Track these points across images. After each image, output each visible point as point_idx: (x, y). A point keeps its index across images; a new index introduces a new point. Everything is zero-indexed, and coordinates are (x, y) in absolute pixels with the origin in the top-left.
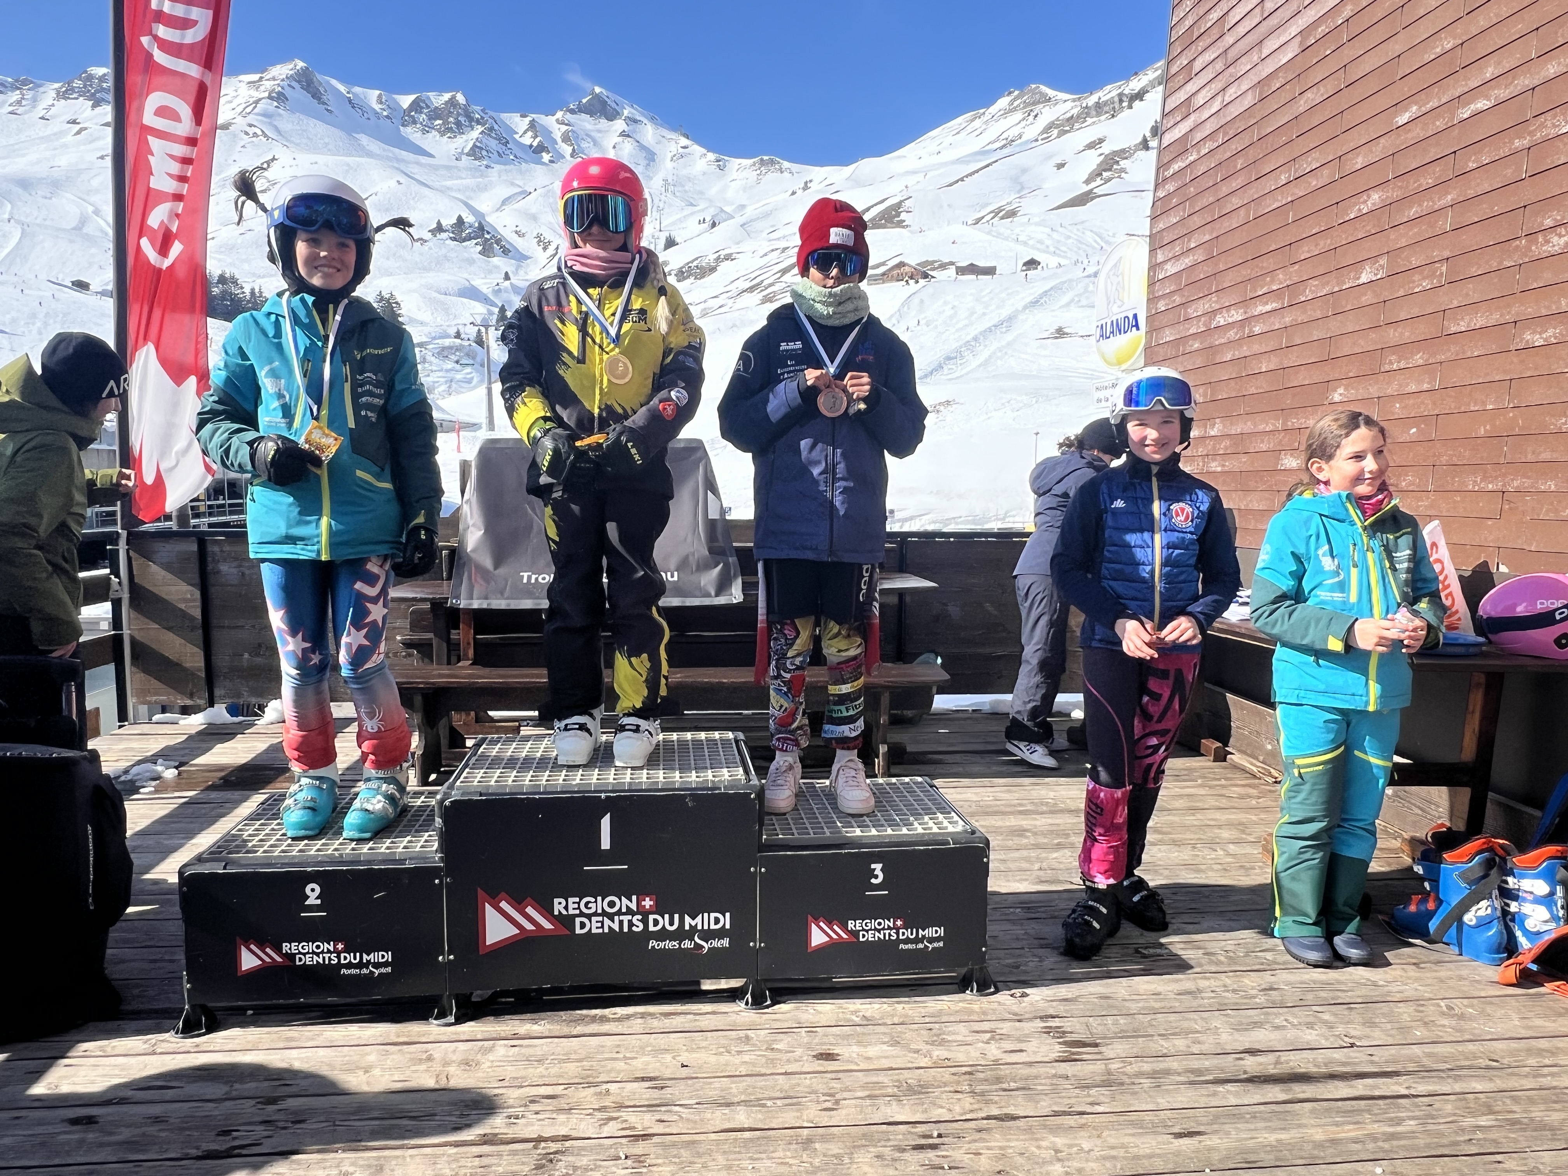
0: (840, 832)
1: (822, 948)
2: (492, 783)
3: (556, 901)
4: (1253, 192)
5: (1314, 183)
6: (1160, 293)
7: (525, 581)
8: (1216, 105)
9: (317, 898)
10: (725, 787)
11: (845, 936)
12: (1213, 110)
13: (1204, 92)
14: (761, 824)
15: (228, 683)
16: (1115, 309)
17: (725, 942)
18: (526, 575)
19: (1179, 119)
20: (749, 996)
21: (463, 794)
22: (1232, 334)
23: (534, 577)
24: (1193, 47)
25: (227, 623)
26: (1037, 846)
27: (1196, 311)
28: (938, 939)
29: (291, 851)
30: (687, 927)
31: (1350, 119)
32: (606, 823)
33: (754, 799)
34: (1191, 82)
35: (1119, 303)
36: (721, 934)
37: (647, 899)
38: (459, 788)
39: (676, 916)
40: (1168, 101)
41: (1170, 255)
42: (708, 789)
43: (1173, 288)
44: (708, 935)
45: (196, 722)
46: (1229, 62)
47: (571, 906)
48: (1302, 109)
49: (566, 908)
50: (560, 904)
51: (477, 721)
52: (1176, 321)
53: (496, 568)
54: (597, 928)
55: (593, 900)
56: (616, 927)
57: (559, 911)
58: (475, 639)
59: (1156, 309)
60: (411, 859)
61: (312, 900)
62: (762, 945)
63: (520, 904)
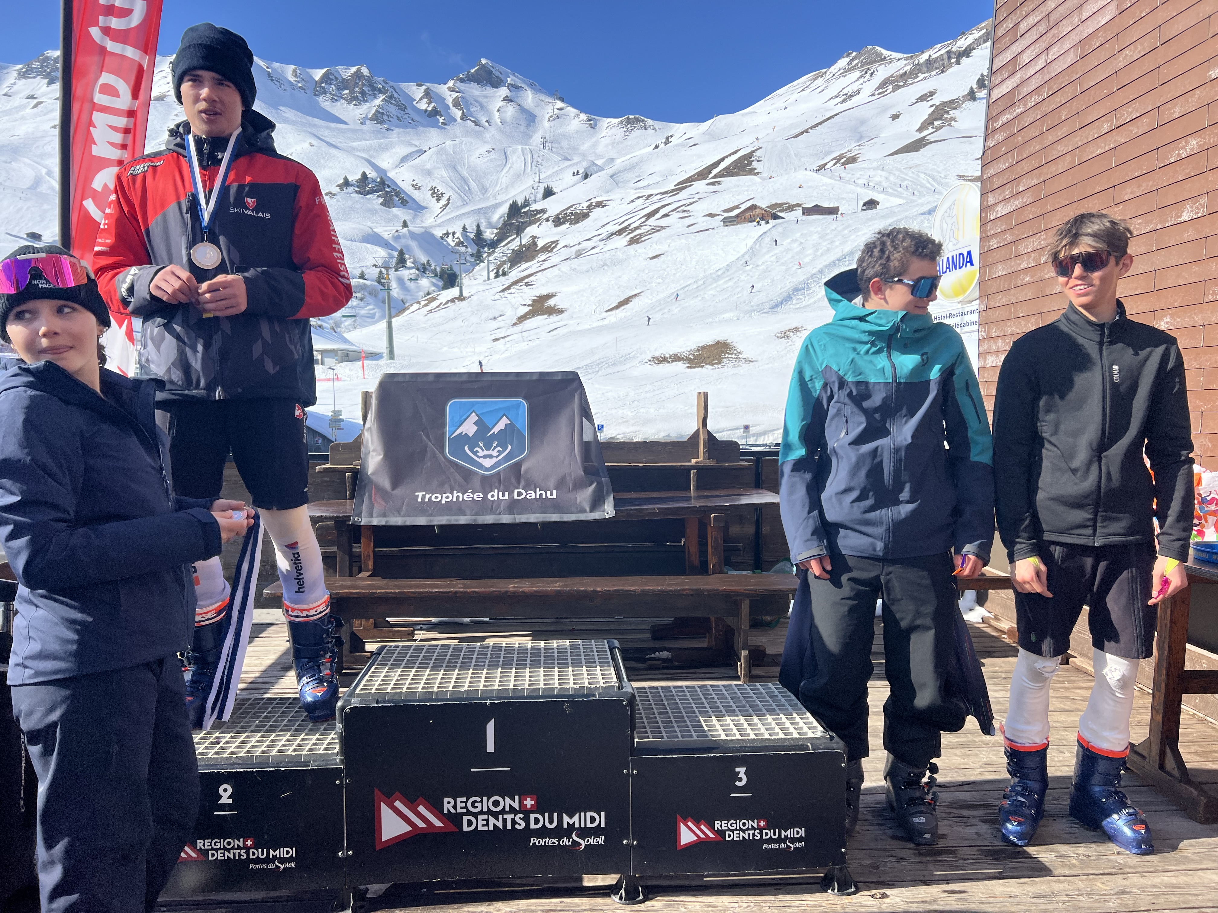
0: (706, 736)
1: (691, 846)
2: (389, 691)
3: (446, 800)
4: (1078, 140)
5: (1135, 130)
6: (992, 232)
7: (420, 500)
8: (1040, 64)
9: (229, 798)
10: (600, 694)
11: (712, 836)
12: (1038, 67)
13: (1029, 51)
14: (633, 729)
16: (951, 247)
17: (601, 840)
18: (420, 494)
19: (1006, 76)
20: (623, 891)
21: (362, 701)
23: (427, 496)
24: (1018, 11)
27: (1026, 247)
28: (799, 840)
29: (208, 754)
30: (565, 826)
31: (1167, 73)
32: (490, 728)
33: (626, 706)
34: (1017, 44)
35: (955, 242)
36: (597, 831)
37: (529, 799)
38: (358, 696)
39: (555, 815)
40: (996, 61)
41: (1001, 198)
42: (584, 696)
43: (1004, 227)
44: (584, 833)
46: (1051, 24)
47: (459, 805)
48: (1121, 65)
49: (455, 807)
50: (449, 803)
51: (375, 627)
52: (1008, 257)
53: (393, 489)
54: (483, 825)
55: (479, 799)
56: (500, 825)
57: (448, 810)
58: (374, 552)
59: (989, 246)
60: (314, 761)
61: (225, 799)
62: (635, 842)
63: (412, 803)
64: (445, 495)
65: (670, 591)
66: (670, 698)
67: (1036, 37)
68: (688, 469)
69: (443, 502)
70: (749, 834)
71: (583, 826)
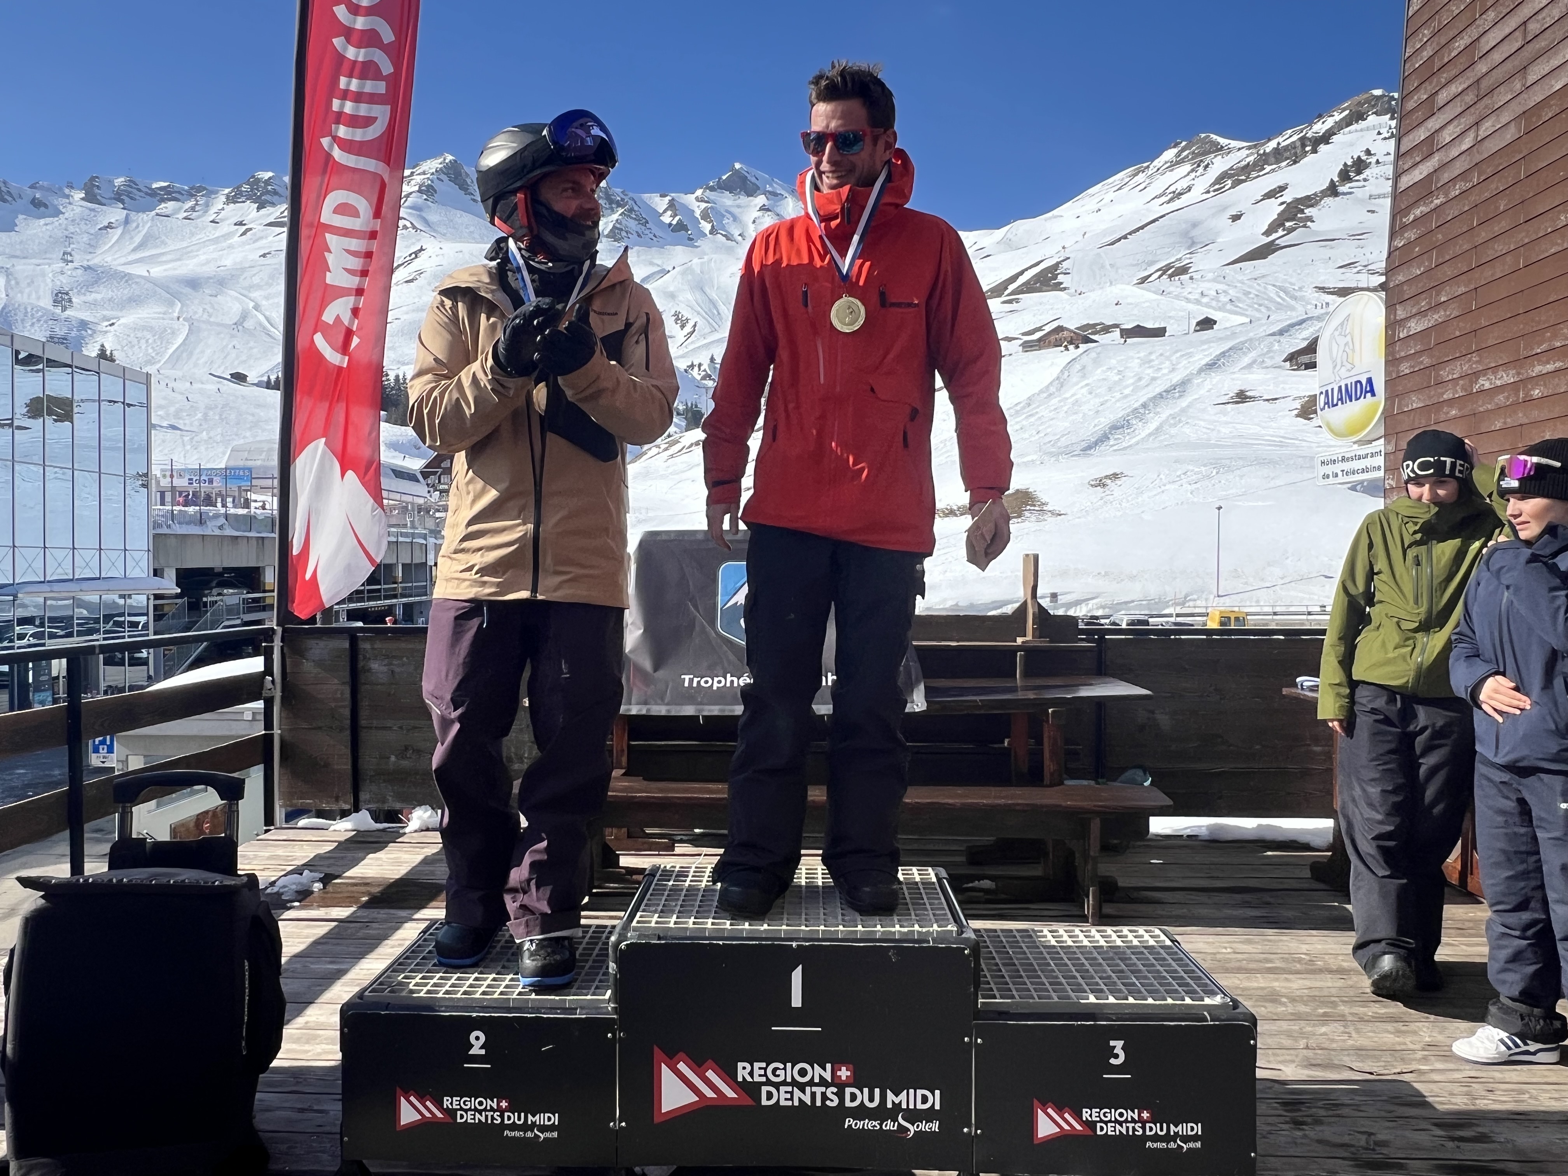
0: (1070, 998)
1: (1051, 1141)
2: (672, 925)
3: (740, 1065)
4: (1523, 236)
6: (1403, 354)
7: (686, 685)
8: (1468, 142)
9: (481, 1048)
10: (934, 940)
11: (1079, 1127)
12: (1464, 147)
13: (1451, 128)
14: (976, 986)
15: (374, 787)
16: (1343, 372)
17: (935, 1126)
18: (687, 678)
19: (1418, 159)
21: (639, 937)
22: (1501, 399)
23: (696, 680)
24: (1435, 79)
25: (375, 723)
26: (1298, 1017)
27: (1451, 373)
28: (1195, 1138)
29: (456, 992)
30: (889, 1105)
32: (797, 976)
33: (969, 955)
34: (1434, 118)
35: (1349, 366)
36: (929, 1115)
37: (844, 1069)
38: (635, 929)
39: (877, 1091)
40: (1405, 141)
41: (1414, 311)
42: (915, 942)
43: (1418, 348)
44: (914, 1116)
45: (343, 828)
46: (1482, 93)
47: (757, 1072)
49: (751, 1074)
50: (744, 1068)
51: (629, 836)
52: (1425, 385)
53: (655, 670)
54: (786, 1099)
55: (781, 1066)
56: (807, 1100)
57: (744, 1078)
58: (629, 746)
59: (1398, 372)
60: (582, 1008)
61: (476, 1050)
62: (979, 1131)
63: (700, 1066)
64: (716, 679)
65: (1000, 805)
66: (1015, 944)
67: (1459, 110)
68: (1014, 651)
69: (715, 688)
70: (1127, 1128)
71: (911, 1107)
